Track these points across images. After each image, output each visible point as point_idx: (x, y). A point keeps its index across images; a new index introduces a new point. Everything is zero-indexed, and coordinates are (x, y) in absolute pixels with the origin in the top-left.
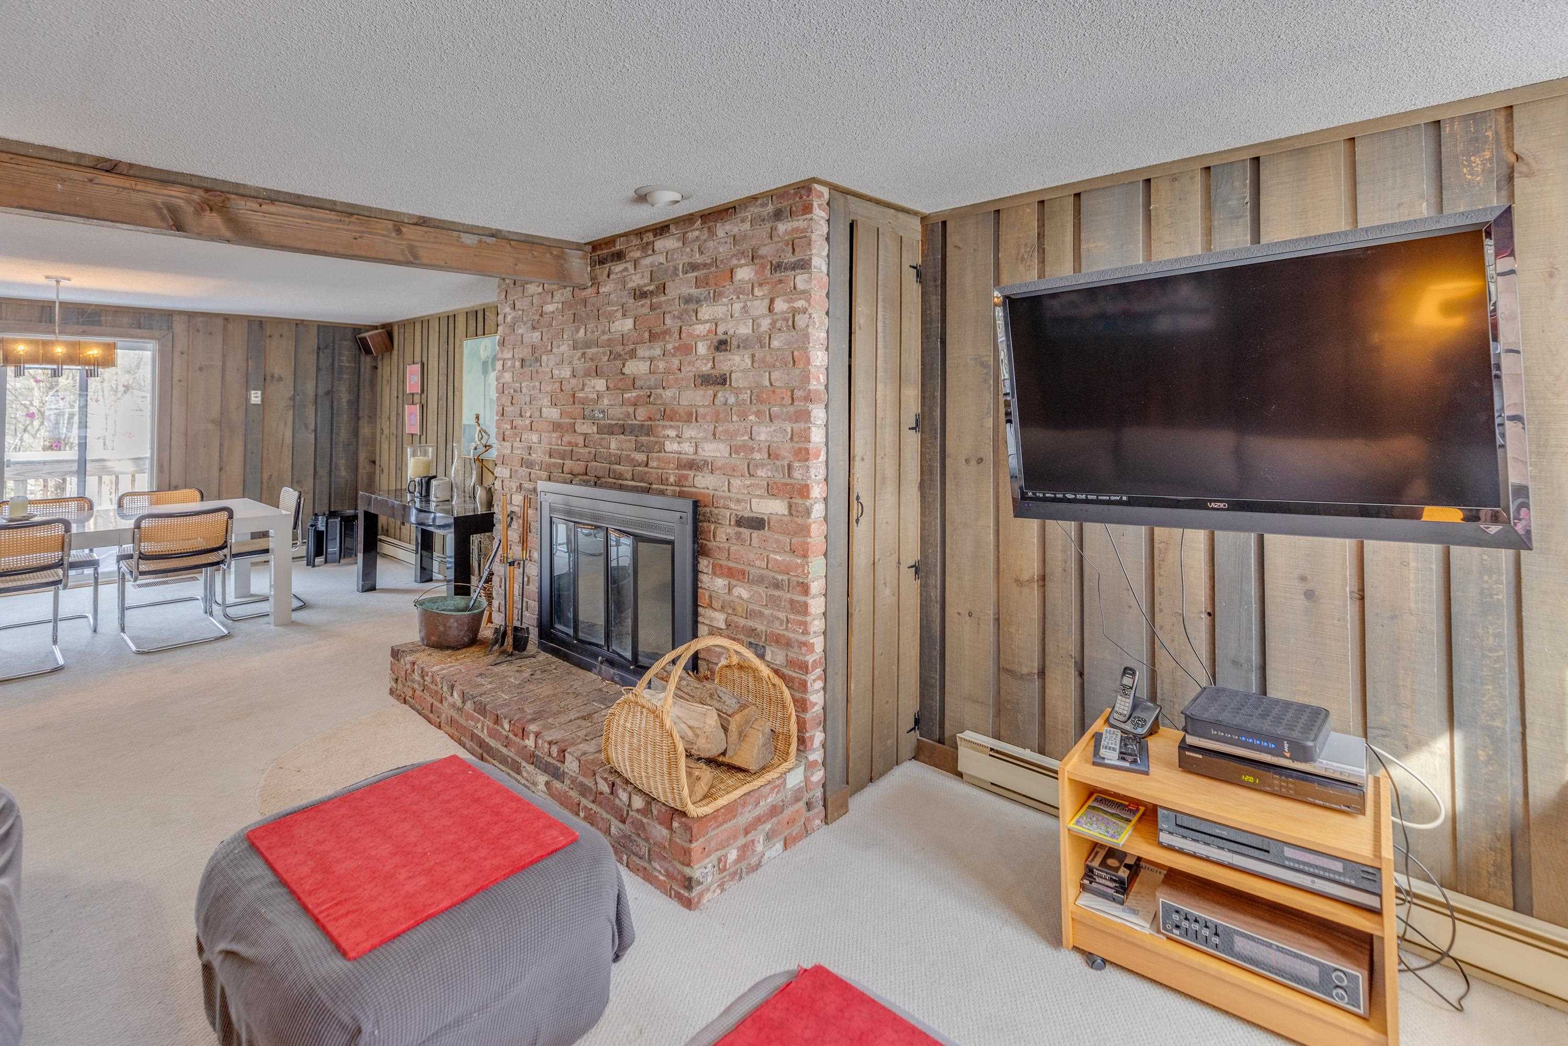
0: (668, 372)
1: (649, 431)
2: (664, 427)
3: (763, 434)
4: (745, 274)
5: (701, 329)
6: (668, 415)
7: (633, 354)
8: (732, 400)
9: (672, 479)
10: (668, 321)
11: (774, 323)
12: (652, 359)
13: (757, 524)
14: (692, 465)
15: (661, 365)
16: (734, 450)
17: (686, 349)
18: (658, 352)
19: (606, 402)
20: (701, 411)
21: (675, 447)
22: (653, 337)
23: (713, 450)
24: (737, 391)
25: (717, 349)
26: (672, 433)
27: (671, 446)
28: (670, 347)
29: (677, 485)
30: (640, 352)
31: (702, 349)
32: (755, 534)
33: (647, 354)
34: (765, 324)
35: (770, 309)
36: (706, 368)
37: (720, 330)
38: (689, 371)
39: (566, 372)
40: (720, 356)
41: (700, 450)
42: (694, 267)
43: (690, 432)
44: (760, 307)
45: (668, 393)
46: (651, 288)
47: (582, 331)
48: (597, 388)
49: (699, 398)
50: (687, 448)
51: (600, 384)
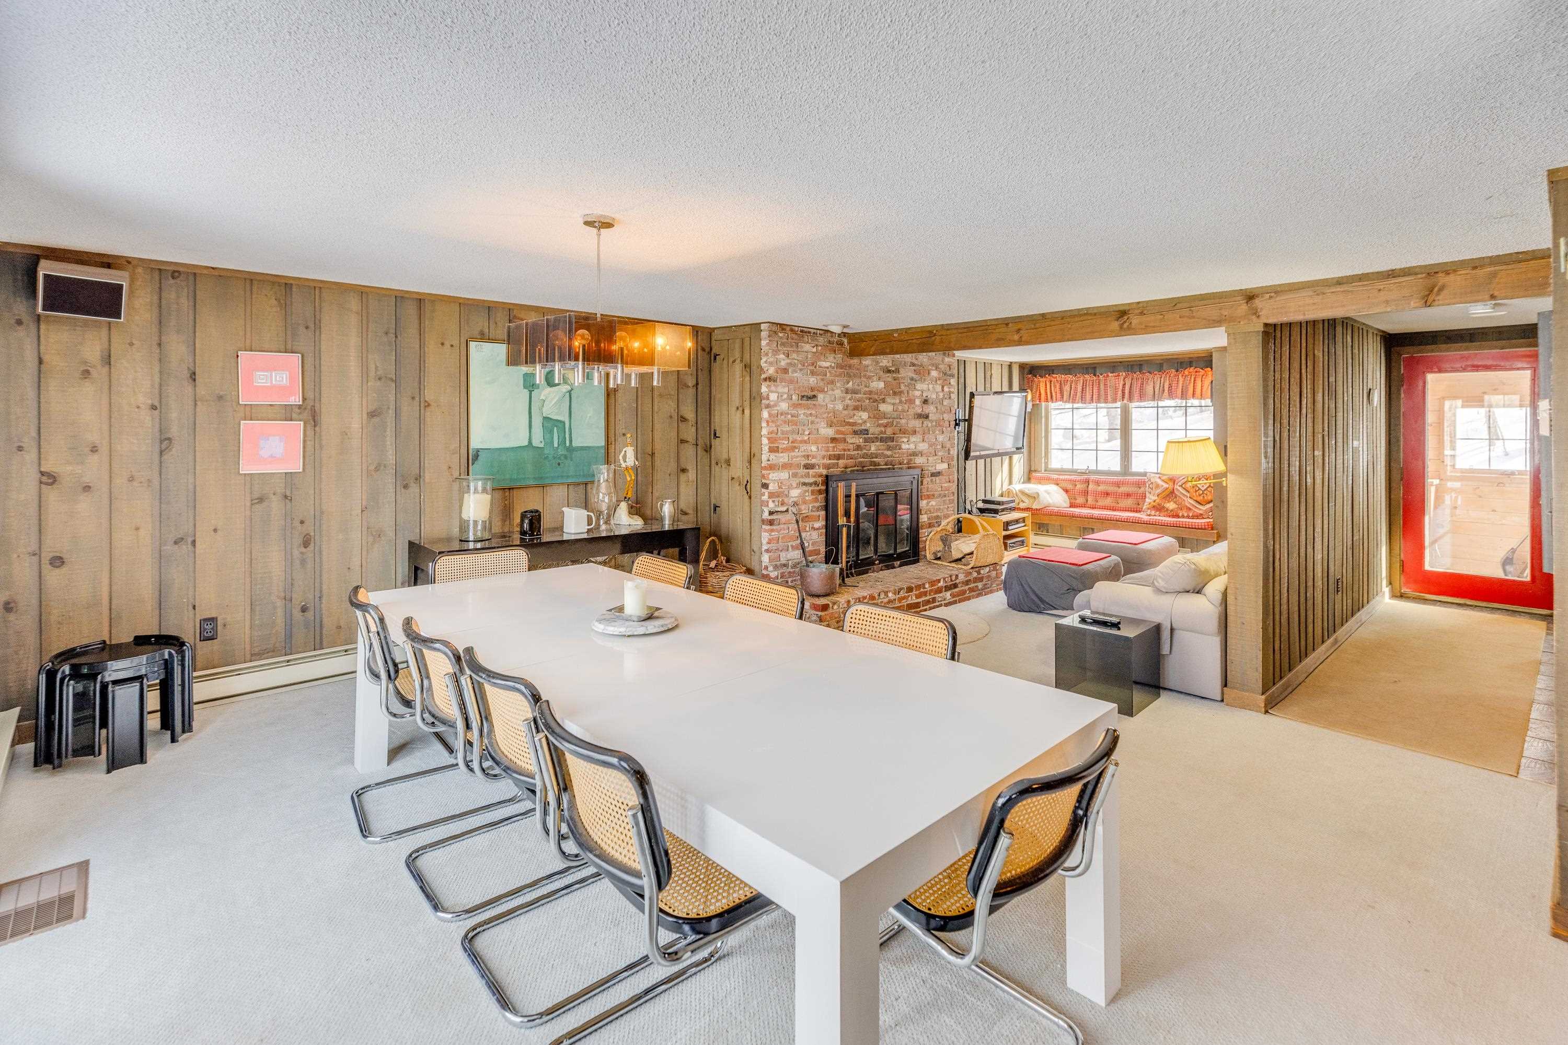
0: (903, 411)
1: (892, 439)
2: (901, 437)
3: (941, 438)
4: (934, 373)
5: (917, 393)
6: (903, 432)
7: (884, 401)
8: (930, 425)
9: (905, 462)
10: (903, 387)
11: (944, 395)
12: (893, 404)
13: (938, 474)
14: (915, 454)
15: (900, 408)
16: (930, 446)
17: (911, 401)
18: (898, 401)
19: (868, 425)
20: (917, 429)
21: (907, 446)
22: (895, 393)
23: (923, 447)
24: (932, 421)
25: (924, 403)
26: (905, 440)
27: (904, 446)
28: (903, 399)
29: (908, 463)
30: (888, 400)
31: (918, 402)
32: (937, 478)
33: (893, 401)
34: (941, 395)
35: (943, 390)
36: (919, 411)
37: (925, 395)
38: (911, 412)
39: (840, 407)
40: (925, 406)
41: (918, 447)
42: (913, 365)
43: (913, 439)
44: (939, 388)
45: (903, 421)
46: (893, 369)
47: (851, 383)
48: (863, 417)
49: (917, 423)
50: (912, 446)
51: (865, 415)
